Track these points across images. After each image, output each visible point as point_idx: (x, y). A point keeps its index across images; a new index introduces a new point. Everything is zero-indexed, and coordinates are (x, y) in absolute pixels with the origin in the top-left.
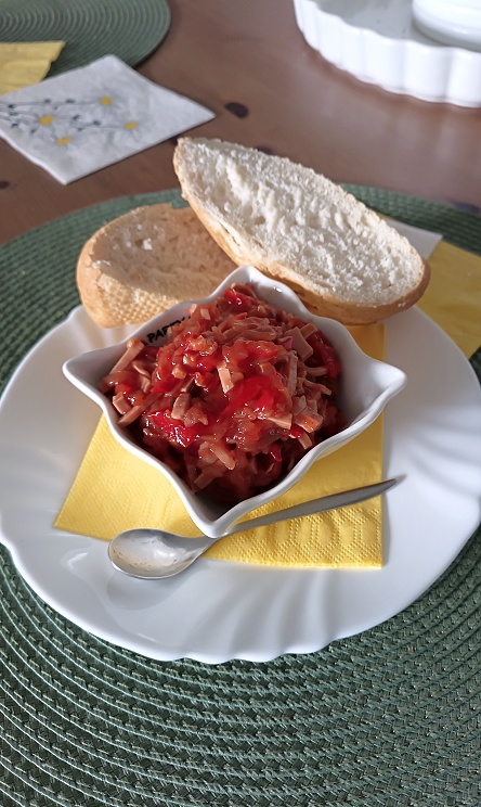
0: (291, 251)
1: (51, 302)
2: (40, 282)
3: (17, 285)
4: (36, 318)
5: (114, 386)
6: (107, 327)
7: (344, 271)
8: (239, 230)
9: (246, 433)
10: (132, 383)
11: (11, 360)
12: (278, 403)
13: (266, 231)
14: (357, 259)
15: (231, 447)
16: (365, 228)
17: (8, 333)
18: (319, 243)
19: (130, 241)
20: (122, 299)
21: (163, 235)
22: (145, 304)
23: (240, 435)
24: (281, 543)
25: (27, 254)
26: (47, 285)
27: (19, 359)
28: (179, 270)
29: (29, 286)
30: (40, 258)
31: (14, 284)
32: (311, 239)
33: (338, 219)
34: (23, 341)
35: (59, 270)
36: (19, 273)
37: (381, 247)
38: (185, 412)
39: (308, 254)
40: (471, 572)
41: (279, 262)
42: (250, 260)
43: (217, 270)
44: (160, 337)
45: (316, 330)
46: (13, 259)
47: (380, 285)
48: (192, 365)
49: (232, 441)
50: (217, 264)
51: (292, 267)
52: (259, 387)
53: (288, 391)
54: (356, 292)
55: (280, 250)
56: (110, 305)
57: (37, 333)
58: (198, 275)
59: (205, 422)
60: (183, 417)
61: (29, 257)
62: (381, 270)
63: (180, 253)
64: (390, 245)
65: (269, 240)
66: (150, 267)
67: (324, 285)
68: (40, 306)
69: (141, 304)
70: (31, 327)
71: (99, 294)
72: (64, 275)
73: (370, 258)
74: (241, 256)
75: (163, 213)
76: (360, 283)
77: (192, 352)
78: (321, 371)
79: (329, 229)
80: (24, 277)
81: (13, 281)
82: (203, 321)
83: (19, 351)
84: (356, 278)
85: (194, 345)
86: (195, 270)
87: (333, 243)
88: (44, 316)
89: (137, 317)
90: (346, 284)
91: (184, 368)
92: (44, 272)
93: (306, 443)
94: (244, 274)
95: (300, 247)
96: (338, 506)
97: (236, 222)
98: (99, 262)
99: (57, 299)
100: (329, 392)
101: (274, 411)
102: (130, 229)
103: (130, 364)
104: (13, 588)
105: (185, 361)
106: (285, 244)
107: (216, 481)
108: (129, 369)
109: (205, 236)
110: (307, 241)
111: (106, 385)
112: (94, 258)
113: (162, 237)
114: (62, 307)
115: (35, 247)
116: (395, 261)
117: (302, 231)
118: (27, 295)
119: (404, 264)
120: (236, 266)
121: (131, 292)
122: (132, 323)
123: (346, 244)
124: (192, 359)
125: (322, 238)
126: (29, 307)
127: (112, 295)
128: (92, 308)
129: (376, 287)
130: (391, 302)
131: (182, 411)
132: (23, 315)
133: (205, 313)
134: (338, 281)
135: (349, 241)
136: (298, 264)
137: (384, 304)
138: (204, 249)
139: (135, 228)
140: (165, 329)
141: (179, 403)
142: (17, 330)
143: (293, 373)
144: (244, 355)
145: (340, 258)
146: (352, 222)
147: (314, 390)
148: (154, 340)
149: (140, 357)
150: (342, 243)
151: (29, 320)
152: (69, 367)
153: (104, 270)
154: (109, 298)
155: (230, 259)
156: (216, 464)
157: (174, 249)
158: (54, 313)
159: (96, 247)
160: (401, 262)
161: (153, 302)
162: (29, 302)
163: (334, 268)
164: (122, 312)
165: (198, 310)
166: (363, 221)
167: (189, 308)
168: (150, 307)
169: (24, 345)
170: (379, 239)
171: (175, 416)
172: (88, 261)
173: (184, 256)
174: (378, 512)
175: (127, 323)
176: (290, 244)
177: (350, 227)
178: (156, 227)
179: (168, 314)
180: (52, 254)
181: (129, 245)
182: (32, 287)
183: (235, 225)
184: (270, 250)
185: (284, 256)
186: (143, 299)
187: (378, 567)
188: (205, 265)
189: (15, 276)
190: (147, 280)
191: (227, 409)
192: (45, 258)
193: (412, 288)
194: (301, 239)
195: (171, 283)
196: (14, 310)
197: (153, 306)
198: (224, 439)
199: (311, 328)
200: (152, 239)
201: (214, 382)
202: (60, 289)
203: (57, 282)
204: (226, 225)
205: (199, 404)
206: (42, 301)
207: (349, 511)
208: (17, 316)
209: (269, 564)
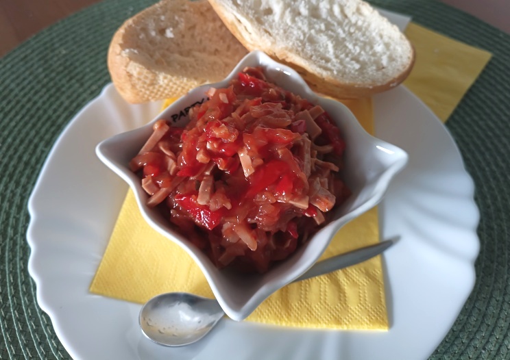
0: (297, 39)
1: (87, 77)
2: (78, 60)
3: (59, 63)
4: (74, 92)
5: (142, 167)
6: (134, 103)
7: (343, 56)
8: (251, 21)
9: (267, 215)
10: (159, 164)
11: (53, 129)
12: (297, 187)
13: (274, 21)
14: (355, 45)
15: (252, 227)
16: (360, 17)
17: (51, 105)
18: (320, 31)
19: (155, 30)
20: (148, 82)
21: (183, 24)
22: (168, 85)
23: (260, 216)
24: (295, 304)
25: (67, 36)
26: (83, 63)
27: (59, 129)
28: (197, 54)
29: (68, 63)
30: (77, 39)
31: (56, 62)
32: (314, 28)
33: (336, 10)
34: (63, 112)
35: (93, 50)
36: (60, 52)
37: (374, 34)
38: (211, 198)
39: (312, 41)
40: (463, 327)
41: (286, 48)
42: (259, 46)
43: (229, 53)
44: (182, 117)
45: (323, 111)
46: (56, 40)
47: (374, 68)
48: (215, 150)
49: (253, 221)
50: (229, 48)
51: (297, 52)
52: (278, 172)
53: (304, 176)
54: (354, 74)
55: (287, 38)
56: (138, 87)
57: (74, 105)
58: (213, 58)
59: (229, 206)
60: (209, 202)
61: (69, 38)
62: (374, 54)
63: (198, 39)
64: (382, 32)
65: (277, 29)
66: (172, 53)
67: (326, 69)
68: (78, 81)
69: (164, 86)
70: (70, 100)
71: (128, 78)
72: (98, 53)
73: (365, 44)
74: (252, 42)
75: (183, 5)
76: (357, 66)
77: (215, 139)
78: (328, 148)
79: (329, 19)
80: (65, 55)
81: (55, 59)
82: (221, 105)
83: (60, 121)
84: (353, 62)
85: (217, 133)
86: (210, 54)
87: (332, 31)
88: (81, 90)
89: (161, 96)
90: (345, 67)
91: (208, 153)
92: (81, 52)
93: (319, 220)
94: (255, 58)
95: (304, 34)
96: (343, 266)
97: (247, 14)
98: (127, 50)
99: (92, 74)
100: (336, 169)
101: (294, 195)
102: (154, 20)
103: (157, 146)
104: (54, 347)
105: (208, 146)
106: (291, 33)
107: (238, 258)
108: (156, 150)
109: (218, 24)
110: (310, 29)
111: (135, 165)
112: (123, 46)
113: (182, 26)
114: (96, 81)
115: (74, 29)
116: (387, 45)
117: (306, 21)
118: (66, 72)
119: (395, 49)
120: (247, 52)
121: (155, 75)
122: (157, 100)
123: (344, 31)
124: (215, 146)
125: (323, 27)
126: (68, 81)
127: (139, 79)
128: (122, 89)
129: (371, 70)
130: (385, 83)
131: (207, 197)
132: (63, 89)
133: (223, 97)
134: (338, 65)
135: (346, 29)
136: (303, 50)
137: (379, 84)
138: (217, 35)
139: (159, 19)
140: (187, 110)
141: (204, 189)
142: (58, 103)
143: (307, 156)
144: (263, 142)
145: (339, 43)
146: (349, 12)
147: (325, 168)
148: (177, 120)
149: (165, 138)
150: (340, 31)
151: (69, 93)
152: (102, 149)
153: (132, 58)
154: (137, 81)
155: (240, 43)
156: (239, 244)
157: (193, 36)
158: (89, 87)
159: (125, 37)
160: (392, 47)
161: (175, 84)
162: (68, 78)
163: (335, 53)
164: (148, 92)
165: (216, 94)
166: (358, 11)
167: (209, 91)
168: (172, 87)
169: (64, 116)
170: (373, 26)
171: (201, 201)
172: (118, 49)
173: (201, 41)
174: (379, 273)
175: (152, 101)
176: (295, 32)
177: (346, 16)
178: (176, 18)
179: (189, 96)
180: (87, 36)
181: (153, 34)
182: (71, 64)
183: (247, 16)
184: (278, 38)
185: (291, 44)
186: (166, 81)
187: (384, 330)
188: (219, 49)
189: (57, 55)
190: (169, 64)
191: (249, 193)
192: (82, 39)
193: (403, 70)
194: (305, 28)
195: (190, 66)
196: (56, 84)
197: (175, 86)
198: (245, 220)
199: (318, 110)
200: (174, 28)
201: (236, 165)
202: (93, 66)
203: (93, 60)
204: (239, 17)
205: (223, 189)
206: (78, 77)
207: (353, 271)
208: (58, 90)
209: (284, 324)
